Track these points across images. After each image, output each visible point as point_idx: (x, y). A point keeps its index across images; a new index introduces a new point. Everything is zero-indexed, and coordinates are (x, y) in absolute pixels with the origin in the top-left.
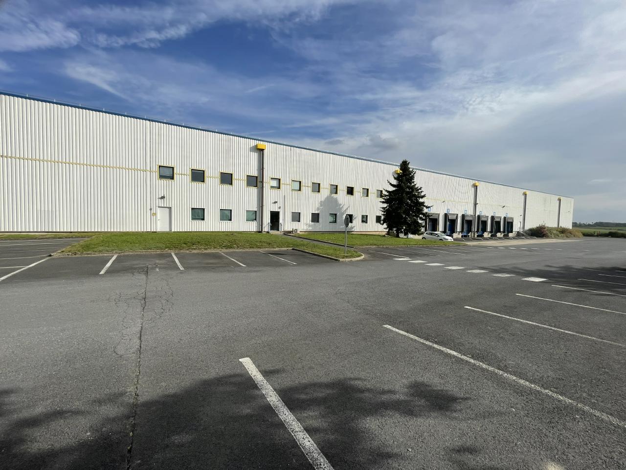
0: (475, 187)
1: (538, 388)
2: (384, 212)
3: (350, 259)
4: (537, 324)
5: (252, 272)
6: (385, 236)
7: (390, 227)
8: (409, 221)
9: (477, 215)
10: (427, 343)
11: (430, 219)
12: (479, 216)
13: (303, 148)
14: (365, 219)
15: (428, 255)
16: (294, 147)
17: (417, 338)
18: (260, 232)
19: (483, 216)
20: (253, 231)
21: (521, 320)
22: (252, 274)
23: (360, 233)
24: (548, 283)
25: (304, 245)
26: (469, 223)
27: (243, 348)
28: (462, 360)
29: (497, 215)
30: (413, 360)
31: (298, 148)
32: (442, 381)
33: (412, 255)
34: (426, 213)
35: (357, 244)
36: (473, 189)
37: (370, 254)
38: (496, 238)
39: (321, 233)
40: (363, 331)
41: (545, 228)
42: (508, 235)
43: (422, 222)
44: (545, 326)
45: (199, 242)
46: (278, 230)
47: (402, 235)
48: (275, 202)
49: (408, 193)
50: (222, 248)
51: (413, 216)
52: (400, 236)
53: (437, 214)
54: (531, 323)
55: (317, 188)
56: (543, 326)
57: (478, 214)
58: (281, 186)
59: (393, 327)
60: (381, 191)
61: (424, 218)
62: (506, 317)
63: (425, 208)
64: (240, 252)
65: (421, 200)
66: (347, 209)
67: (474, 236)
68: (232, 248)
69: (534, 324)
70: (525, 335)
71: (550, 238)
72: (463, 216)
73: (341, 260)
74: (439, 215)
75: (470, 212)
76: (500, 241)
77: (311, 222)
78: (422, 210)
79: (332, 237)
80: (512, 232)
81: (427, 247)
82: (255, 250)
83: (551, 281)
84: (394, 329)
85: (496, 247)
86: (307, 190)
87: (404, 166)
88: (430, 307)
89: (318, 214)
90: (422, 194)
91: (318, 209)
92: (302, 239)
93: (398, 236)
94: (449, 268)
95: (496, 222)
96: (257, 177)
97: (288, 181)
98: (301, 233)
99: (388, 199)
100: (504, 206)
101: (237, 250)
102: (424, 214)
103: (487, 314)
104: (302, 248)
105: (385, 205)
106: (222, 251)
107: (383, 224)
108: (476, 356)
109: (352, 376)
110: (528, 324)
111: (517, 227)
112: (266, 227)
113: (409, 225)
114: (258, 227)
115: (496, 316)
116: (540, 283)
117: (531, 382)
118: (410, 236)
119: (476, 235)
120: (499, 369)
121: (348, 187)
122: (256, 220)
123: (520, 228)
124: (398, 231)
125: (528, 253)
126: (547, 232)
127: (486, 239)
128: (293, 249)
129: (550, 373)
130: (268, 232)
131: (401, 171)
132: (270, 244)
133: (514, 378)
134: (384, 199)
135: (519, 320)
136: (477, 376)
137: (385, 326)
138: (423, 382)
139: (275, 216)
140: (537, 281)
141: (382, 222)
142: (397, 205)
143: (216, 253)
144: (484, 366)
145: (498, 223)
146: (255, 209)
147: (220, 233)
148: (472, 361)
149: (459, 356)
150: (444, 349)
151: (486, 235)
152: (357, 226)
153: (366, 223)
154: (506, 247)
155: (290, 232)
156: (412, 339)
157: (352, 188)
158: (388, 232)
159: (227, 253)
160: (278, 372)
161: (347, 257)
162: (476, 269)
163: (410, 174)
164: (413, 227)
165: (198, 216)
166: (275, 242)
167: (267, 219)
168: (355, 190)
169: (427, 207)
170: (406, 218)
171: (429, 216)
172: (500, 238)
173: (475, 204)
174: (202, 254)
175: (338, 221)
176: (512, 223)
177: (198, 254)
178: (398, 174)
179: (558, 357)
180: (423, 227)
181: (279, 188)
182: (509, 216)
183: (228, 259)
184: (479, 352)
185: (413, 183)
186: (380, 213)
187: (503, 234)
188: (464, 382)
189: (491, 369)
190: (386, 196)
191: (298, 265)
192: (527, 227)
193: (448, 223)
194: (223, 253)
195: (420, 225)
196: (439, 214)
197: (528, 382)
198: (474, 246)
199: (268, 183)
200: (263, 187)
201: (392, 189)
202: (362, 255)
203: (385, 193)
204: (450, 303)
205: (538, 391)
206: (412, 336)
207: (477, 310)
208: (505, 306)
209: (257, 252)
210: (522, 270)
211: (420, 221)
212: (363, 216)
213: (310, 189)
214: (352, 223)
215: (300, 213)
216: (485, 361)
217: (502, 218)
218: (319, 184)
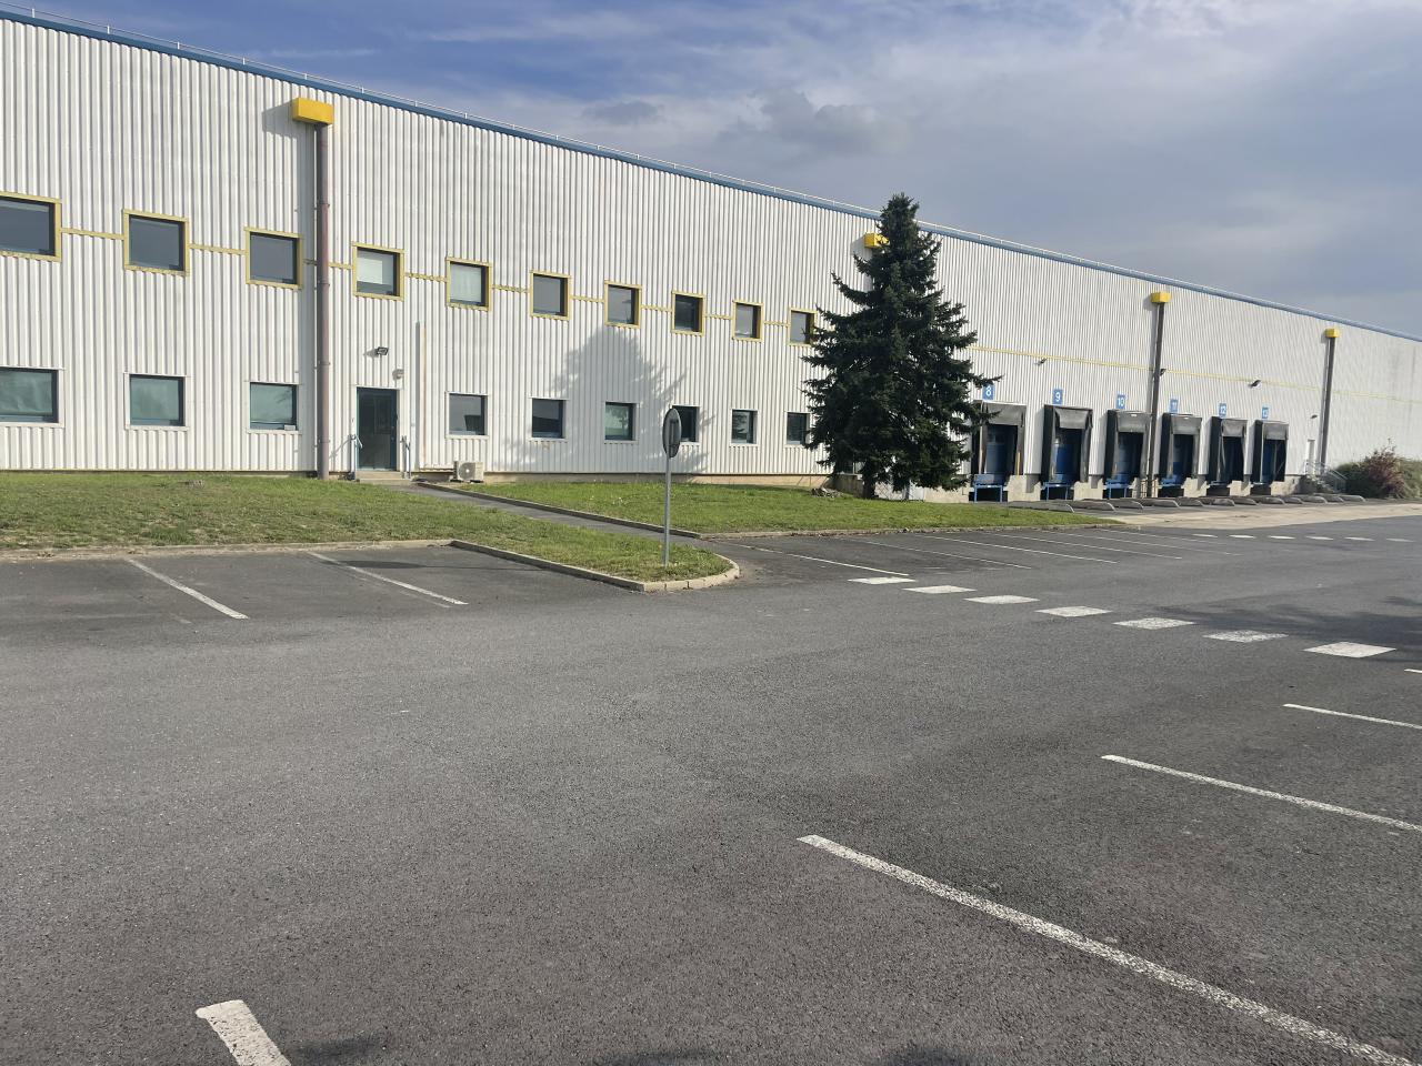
0: (1158, 307)
1: (1340, 1042)
2: (819, 399)
3: (682, 584)
4: (1349, 812)
5: (269, 642)
6: (817, 492)
7: (840, 459)
8: (913, 433)
9: (1159, 415)
10: (963, 898)
11: (991, 427)
12: (1167, 419)
13: (496, 129)
14: (745, 427)
15: (977, 565)
16: (455, 119)
17: (922, 881)
18: (312, 474)
19: (1182, 418)
20: (281, 468)
21: (1299, 801)
22: (271, 648)
23: (724, 481)
24: (1392, 661)
25: (500, 529)
26: (1134, 442)
27: (214, 962)
28: (1085, 956)
29: (1230, 415)
30: (905, 967)
31: (475, 125)
32: (1009, 1041)
33: (923, 565)
34: (978, 404)
35: (712, 523)
36: (1149, 315)
37: (761, 561)
38: (1226, 500)
39: (568, 479)
40: (719, 864)
41: (1391, 465)
42: (1266, 490)
43: (961, 437)
44: (1375, 818)
45: (29, 518)
46: (393, 466)
47: (884, 490)
48: (380, 352)
49: (908, 326)
50: (138, 543)
51: (928, 415)
52: (877, 491)
53: (1017, 408)
54: (1328, 807)
55: (554, 295)
56: (1369, 816)
57: (1163, 409)
58: (405, 282)
59: (839, 842)
60: (809, 316)
61: (968, 423)
62: (1246, 789)
63: (971, 385)
64: (222, 558)
65: (958, 355)
66: (676, 384)
67: (1149, 494)
68: (183, 540)
69: (1341, 810)
70: (1308, 851)
71: (1408, 500)
72: (1112, 417)
73: (648, 585)
74: (1022, 411)
75: (1137, 403)
76: (1238, 512)
77: (529, 436)
78: (962, 393)
79: (616, 495)
80: (1281, 477)
81: (977, 535)
82: (291, 549)
83: (1403, 656)
84: (840, 851)
85: (1224, 534)
86: (512, 303)
87: (898, 216)
88: (977, 760)
89: (561, 403)
90: (964, 331)
91: (560, 382)
92: (491, 505)
93: (869, 493)
94: (1054, 612)
95: (1228, 440)
96: (295, 241)
97: (434, 265)
98: (489, 481)
99: (833, 349)
100: (1255, 384)
101: (206, 552)
102: (972, 411)
103: (1184, 780)
104: (492, 541)
105: (822, 373)
106: (137, 556)
107: (813, 446)
108: (1136, 940)
109: (670, 1044)
110: (1319, 811)
111: (1299, 461)
112: (341, 452)
113: (912, 450)
114: (303, 451)
115: (1211, 786)
116: (1368, 664)
117: (1318, 1023)
118: (917, 492)
119: (1156, 487)
120: (1212, 983)
121: (679, 297)
122: (293, 421)
123: (1309, 462)
124: (872, 474)
125: (1332, 554)
126: (1399, 477)
127: (1192, 504)
128: (453, 545)
129: (1382, 985)
130: (349, 475)
131: (885, 240)
132: (354, 524)
133: (1263, 1010)
134: (818, 348)
135: (1289, 798)
136: (1134, 1012)
137: (808, 840)
138: (939, 1049)
139: (378, 411)
140: (1358, 654)
141: (810, 439)
142: (867, 374)
143: (107, 562)
144: (1162, 974)
145: (1235, 444)
146: (291, 378)
147: (131, 481)
148: (1121, 958)
149: (1076, 941)
150: (1024, 917)
151: (1192, 488)
152: (714, 452)
153: (751, 441)
154: (1261, 534)
155: (443, 475)
156: (905, 887)
157: (695, 303)
158: (834, 476)
159: (157, 564)
160: (364, 1052)
161: (671, 574)
162: (1154, 615)
163: (919, 252)
164: (925, 457)
165: (28, 401)
166: (377, 518)
167: (343, 422)
168: (707, 310)
169: (982, 383)
170: (899, 423)
171: (986, 416)
172: (1240, 501)
173: (1156, 373)
174: (43, 567)
175: (640, 431)
176: (1282, 445)
177: (25, 567)
178: (873, 249)
179: (1409, 927)
180: (963, 457)
181: (394, 291)
182: (1273, 417)
183: (167, 587)
184: (1148, 924)
185: (930, 285)
186: (803, 404)
187: (1250, 486)
188: (1088, 1039)
189: (1184, 982)
190: (825, 335)
191: (476, 606)
192: (1335, 459)
193: (1056, 444)
194: (146, 561)
195: (953, 452)
196: (1025, 408)
197: (1306, 1024)
198: (1147, 530)
199: (345, 271)
200: (321, 286)
201: (849, 308)
202: (731, 567)
203: (821, 323)
204: (1052, 743)
205: (1339, 1051)
206: (904, 874)
207: (1148, 766)
208: (1247, 751)
209: (299, 556)
210: (1310, 616)
211: (952, 436)
212: (737, 416)
213: (527, 300)
214: (693, 439)
215: (483, 399)
216: (1168, 956)
217: (1250, 425)
218: (564, 281)
